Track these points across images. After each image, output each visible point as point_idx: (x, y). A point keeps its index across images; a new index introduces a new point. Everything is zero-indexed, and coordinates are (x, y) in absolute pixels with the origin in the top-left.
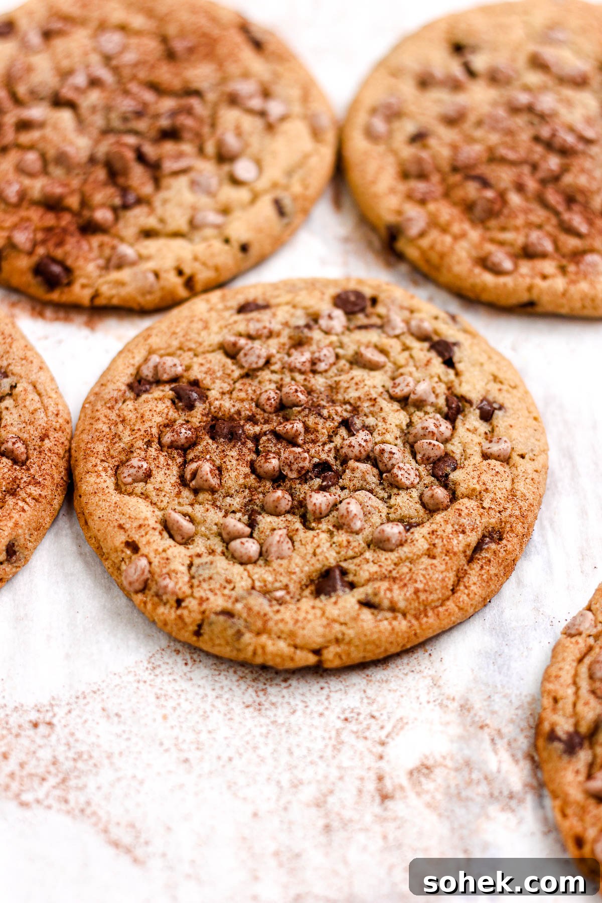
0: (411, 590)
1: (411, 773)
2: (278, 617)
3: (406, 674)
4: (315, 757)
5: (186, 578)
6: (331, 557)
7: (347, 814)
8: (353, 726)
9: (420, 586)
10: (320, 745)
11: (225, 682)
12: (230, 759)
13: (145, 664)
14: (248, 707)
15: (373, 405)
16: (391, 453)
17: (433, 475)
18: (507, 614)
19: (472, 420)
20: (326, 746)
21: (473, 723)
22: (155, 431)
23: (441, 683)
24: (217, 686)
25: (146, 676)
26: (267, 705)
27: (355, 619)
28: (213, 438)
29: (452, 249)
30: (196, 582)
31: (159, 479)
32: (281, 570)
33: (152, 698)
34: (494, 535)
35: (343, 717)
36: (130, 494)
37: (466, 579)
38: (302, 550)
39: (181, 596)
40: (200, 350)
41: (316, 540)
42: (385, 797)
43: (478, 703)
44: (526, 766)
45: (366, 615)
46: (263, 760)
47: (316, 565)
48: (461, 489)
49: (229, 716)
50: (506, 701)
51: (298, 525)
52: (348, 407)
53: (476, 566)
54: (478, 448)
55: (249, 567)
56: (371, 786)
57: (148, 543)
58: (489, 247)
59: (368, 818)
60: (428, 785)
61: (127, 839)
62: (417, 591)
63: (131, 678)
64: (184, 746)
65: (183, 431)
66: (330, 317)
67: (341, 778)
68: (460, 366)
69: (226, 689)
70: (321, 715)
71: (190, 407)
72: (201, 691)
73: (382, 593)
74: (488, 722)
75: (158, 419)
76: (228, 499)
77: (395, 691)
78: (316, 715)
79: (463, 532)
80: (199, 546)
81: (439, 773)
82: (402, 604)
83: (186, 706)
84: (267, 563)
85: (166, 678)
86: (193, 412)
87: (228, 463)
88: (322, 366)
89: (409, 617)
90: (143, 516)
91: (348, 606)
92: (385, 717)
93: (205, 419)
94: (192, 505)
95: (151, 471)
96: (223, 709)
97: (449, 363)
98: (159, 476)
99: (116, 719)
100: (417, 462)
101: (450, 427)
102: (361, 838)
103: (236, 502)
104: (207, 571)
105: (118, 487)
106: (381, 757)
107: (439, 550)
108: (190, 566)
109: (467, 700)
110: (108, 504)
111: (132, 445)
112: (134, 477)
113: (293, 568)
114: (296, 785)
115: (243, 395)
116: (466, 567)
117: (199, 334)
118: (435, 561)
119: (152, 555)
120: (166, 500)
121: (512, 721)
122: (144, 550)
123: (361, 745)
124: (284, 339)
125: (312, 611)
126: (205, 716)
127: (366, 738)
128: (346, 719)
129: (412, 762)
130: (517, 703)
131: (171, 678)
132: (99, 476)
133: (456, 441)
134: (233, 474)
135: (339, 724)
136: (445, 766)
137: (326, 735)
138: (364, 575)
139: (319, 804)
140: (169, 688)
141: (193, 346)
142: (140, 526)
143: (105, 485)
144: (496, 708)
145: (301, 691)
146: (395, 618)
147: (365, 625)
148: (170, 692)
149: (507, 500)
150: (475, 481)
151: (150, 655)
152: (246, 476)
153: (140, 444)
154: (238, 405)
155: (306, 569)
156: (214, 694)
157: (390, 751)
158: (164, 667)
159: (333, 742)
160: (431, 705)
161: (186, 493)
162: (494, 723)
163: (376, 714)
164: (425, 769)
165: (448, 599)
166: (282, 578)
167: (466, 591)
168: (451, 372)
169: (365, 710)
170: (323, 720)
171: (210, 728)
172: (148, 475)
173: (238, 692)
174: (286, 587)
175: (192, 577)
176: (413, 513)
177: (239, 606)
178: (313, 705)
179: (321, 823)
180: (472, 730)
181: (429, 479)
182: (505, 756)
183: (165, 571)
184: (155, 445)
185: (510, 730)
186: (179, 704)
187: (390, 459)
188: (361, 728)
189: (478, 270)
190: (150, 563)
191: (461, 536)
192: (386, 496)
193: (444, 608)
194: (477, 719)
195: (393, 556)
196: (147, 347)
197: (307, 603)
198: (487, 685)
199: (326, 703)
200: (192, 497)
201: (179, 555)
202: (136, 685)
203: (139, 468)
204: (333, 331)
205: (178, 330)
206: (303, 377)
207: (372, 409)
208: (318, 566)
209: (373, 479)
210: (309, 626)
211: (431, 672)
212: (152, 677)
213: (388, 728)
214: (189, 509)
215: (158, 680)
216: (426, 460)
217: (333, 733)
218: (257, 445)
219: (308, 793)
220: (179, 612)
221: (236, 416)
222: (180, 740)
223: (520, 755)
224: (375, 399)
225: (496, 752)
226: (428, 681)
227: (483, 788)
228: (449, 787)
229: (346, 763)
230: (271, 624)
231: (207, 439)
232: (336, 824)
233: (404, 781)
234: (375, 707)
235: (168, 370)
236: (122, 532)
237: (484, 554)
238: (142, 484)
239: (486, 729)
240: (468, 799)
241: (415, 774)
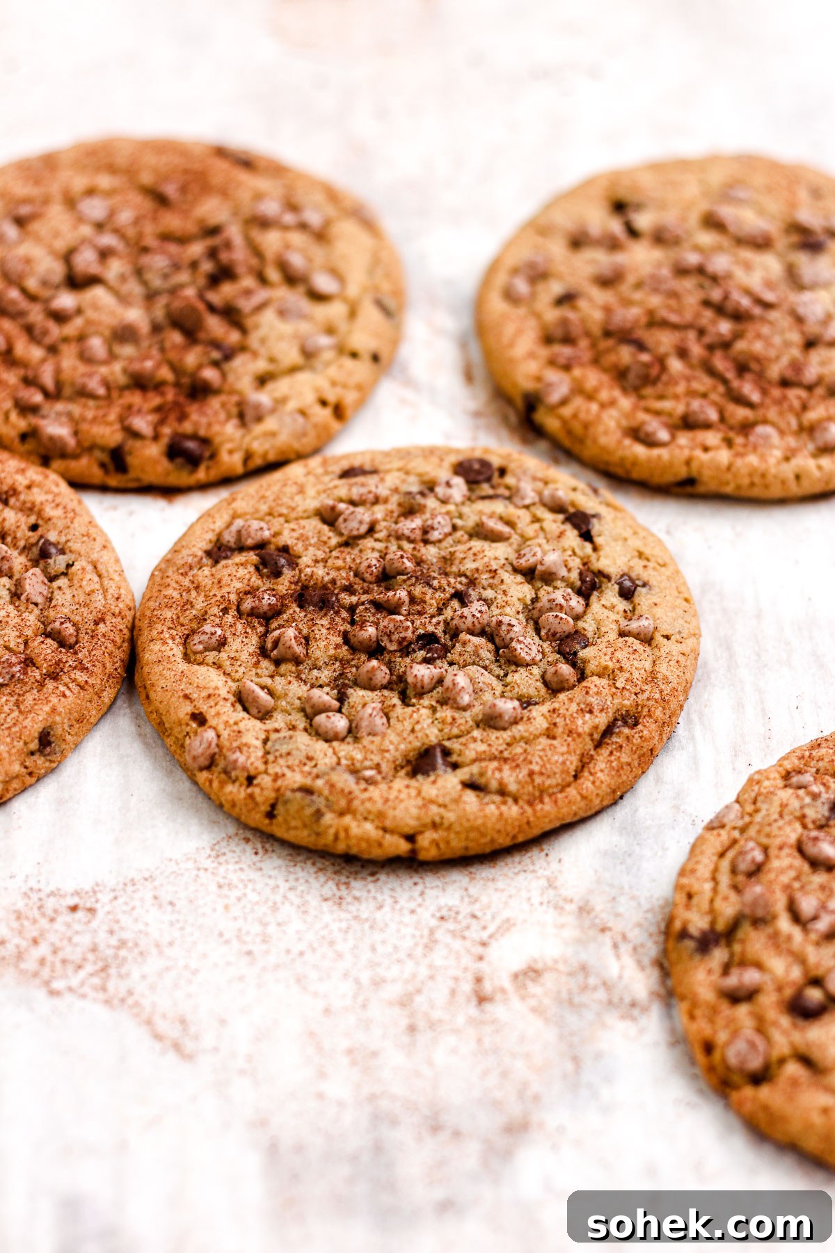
0: (524, 772)
1: (516, 976)
2: (366, 795)
3: (517, 874)
4: (402, 955)
5: (260, 753)
6: (432, 735)
7: (437, 1014)
8: (450, 925)
9: (536, 768)
10: (408, 943)
11: (301, 874)
12: (302, 954)
13: (208, 851)
14: (326, 900)
15: (493, 577)
16: (509, 625)
17: (559, 652)
18: (642, 812)
19: (610, 595)
20: (416, 944)
21: (593, 925)
22: (233, 597)
23: (558, 884)
24: (292, 877)
25: (208, 863)
26: (349, 899)
27: (457, 801)
28: (301, 606)
29: (598, 417)
30: (271, 758)
31: (234, 648)
32: (373, 747)
33: (213, 888)
34: (629, 718)
35: (438, 915)
36: (199, 664)
37: (591, 765)
38: (399, 727)
39: (252, 772)
40: (293, 515)
41: (415, 715)
42: (482, 999)
43: (599, 904)
44: (653, 975)
45: (470, 797)
46: (340, 956)
47: (412, 742)
48: (592, 667)
49: (303, 909)
50: (633, 904)
51: (396, 700)
52: (464, 580)
53: (605, 752)
54: (614, 626)
55: (335, 744)
56: (467, 987)
57: (218, 714)
58: (642, 416)
59: (460, 1020)
60: (534, 989)
61: (174, 1032)
62: (531, 774)
63: (190, 865)
64: (248, 939)
65: (266, 597)
66: (448, 484)
67: (432, 977)
68: (599, 540)
69: (302, 881)
70: (413, 912)
71: (277, 574)
72: (272, 882)
73: (490, 773)
74: (610, 925)
75: (238, 585)
76: (315, 672)
77: (503, 890)
78: (406, 912)
79: (591, 712)
80: (279, 721)
81: (549, 979)
82: (513, 787)
83: (253, 897)
84: (357, 739)
85: (231, 867)
86: (280, 580)
87: (316, 632)
88: (435, 535)
89: (521, 803)
90: (213, 685)
91: (449, 785)
92: (489, 917)
93: (293, 587)
94: (272, 677)
95: (226, 639)
96: (297, 901)
97: (587, 536)
98: (234, 644)
99: (169, 908)
100: (540, 639)
101: (582, 602)
102: (451, 1040)
103: (325, 675)
104: (285, 746)
105: (186, 657)
106: (481, 958)
107: (560, 730)
108: (266, 741)
109: (588, 902)
110: (173, 673)
111: (206, 612)
112: (206, 645)
113: (386, 743)
114: (378, 983)
115: (340, 563)
116: (592, 752)
117: (292, 498)
118: (555, 742)
119: (221, 727)
120: (241, 670)
121: (639, 925)
122: (212, 721)
123: (457, 944)
124: (392, 505)
125: (405, 791)
126: (275, 908)
127: (464, 938)
128: (442, 918)
129: (518, 964)
130: (646, 906)
131: (237, 866)
132: (165, 643)
133: (588, 618)
134: (322, 644)
135: (434, 922)
136: (556, 970)
137: (418, 933)
138: (470, 754)
139: (405, 1002)
140: (234, 878)
141: (285, 511)
142: (209, 696)
143: (170, 654)
144: (621, 910)
145: (390, 886)
146: (504, 803)
147: (468, 808)
148: (235, 882)
149: (646, 682)
150: (607, 658)
151: (214, 842)
152: (337, 647)
153: (215, 610)
154: (333, 574)
155: (402, 747)
156: (287, 885)
157: (493, 952)
158: (229, 855)
159: (425, 940)
160: (544, 907)
161: (265, 663)
162: (618, 926)
163: (479, 914)
164: (532, 973)
165: (569, 785)
166: (373, 757)
167: (591, 778)
168: (588, 546)
169: (465, 909)
170: (415, 917)
171: (280, 921)
172: (222, 643)
173: (315, 884)
174: (377, 767)
175: (267, 753)
176: (532, 692)
177: (320, 783)
178: (403, 902)
179: (404, 1022)
180: (592, 933)
181: (553, 657)
182: (628, 961)
183: (235, 744)
184: (233, 612)
185: (636, 935)
186: (245, 895)
187: (508, 631)
188: (458, 927)
189: (627, 442)
190: (219, 736)
191: (588, 716)
192: (502, 673)
193: (564, 794)
194: (597, 921)
195: (506, 735)
196: (231, 512)
197: (400, 782)
198: (612, 886)
199: (420, 900)
200: (272, 668)
201: (252, 730)
202: (195, 872)
203: (212, 634)
204: (452, 501)
205: (268, 494)
206: (412, 546)
207: (491, 581)
208: (417, 744)
209: (487, 654)
210: (402, 806)
211: (547, 873)
212: (215, 865)
213: (491, 929)
214: (268, 681)
215: (222, 869)
216: (551, 636)
217: (426, 932)
218: (353, 617)
219: (393, 991)
220: (250, 790)
221: (330, 585)
222: (244, 932)
223: (646, 961)
224: (495, 571)
225: (618, 957)
226: (543, 882)
227: (601, 995)
228: (559, 992)
229: (439, 962)
230: (356, 803)
231: (295, 607)
232: (421, 1024)
233: (507, 983)
234: (477, 906)
235: (253, 533)
236: (188, 702)
237: (615, 739)
238: (215, 653)
239: (608, 934)
240: (582, 1005)
241: (521, 977)
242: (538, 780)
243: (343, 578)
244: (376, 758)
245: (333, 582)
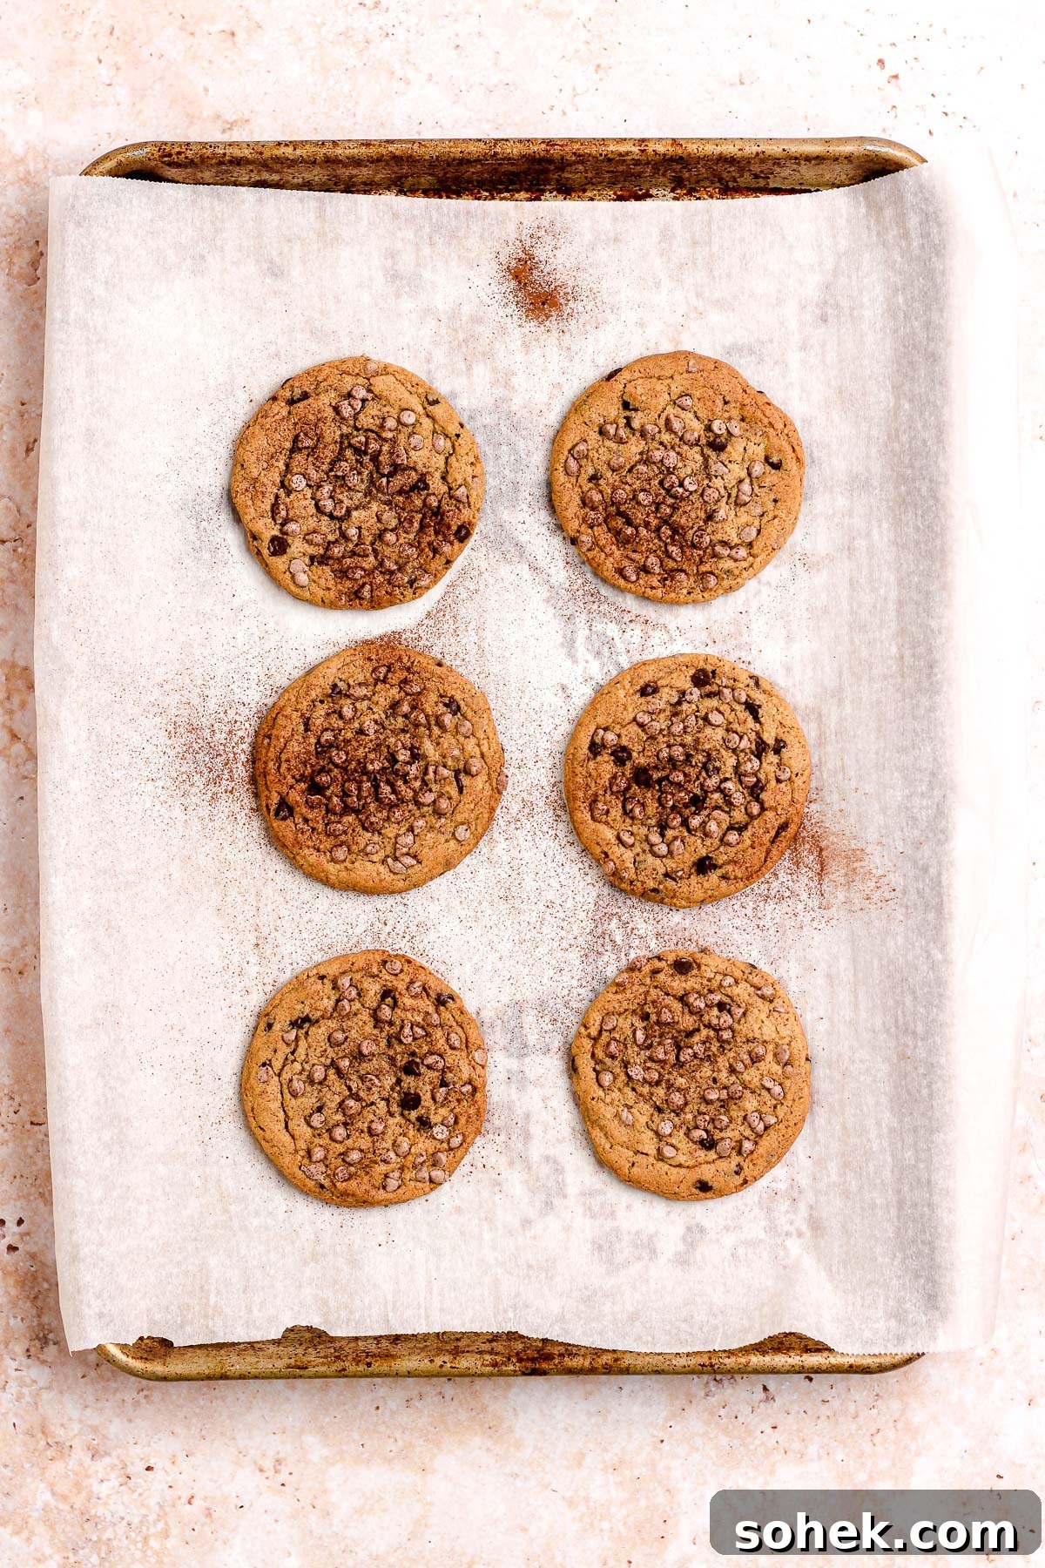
0: (744, 868)
2: (681, 890)
5: (634, 871)
6: (703, 852)
9: (749, 865)
15: (718, 754)
16: (729, 789)
17: (752, 796)
19: (771, 758)
22: (607, 783)
27: (718, 886)
28: (637, 785)
30: (639, 871)
31: (613, 815)
32: (680, 861)
34: (784, 827)
36: (600, 822)
37: (771, 854)
38: (689, 848)
39: (632, 879)
40: (624, 724)
41: (695, 842)
45: (724, 883)
47: (695, 858)
48: (767, 804)
51: (686, 834)
52: (705, 756)
53: (776, 846)
54: (773, 775)
55: (664, 860)
57: (613, 851)
62: (747, 868)
65: (622, 781)
66: (691, 694)
68: (762, 720)
71: (624, 764)
73: (730, 873)
75: (608, 776)
76: (650, 821)
79: (768, 832)
80: (638, 849)
82: (740, 875)
84: (673, 857)
86: (626, 768)
87: (647, 802)
89: (744, 880)
91: (714, 881)
93: (632, 771)
94: (632, 826)
95: (609, 810)
97: (757, 719)
98: (613, 813)
100: (743, 789)
101: (758, 761)
103: (653, 822)
104: (643, 864)
105: (593, 818)
107: (757, 844)
108: (634, 862)
110: (589, 830)
111: (597, 793)
112: (601, 813)
113: (686, 859)
115: (650, 754)
116: (771, 847)
117: (623, 713)
118: (755, 850)
119: (615, 860)
120: (618, 825)
122: (611, 857)
124: (668, 713)
125: (697, 887)
132: (583, 813)
133: (762, 771)
134: (651, 809)
138: (720, 862)
141: (620, 721)
142: (608, 844)
143: (586, 819)
146: (737, 883)
147: (723, 889)
149: (790, 805)
150: (773, 801)
152: (657, 808)
153: (601, 792)
154: (648, 760)
155: (692, 859)
161: (628, 820)
165: (762, 867)
167: (772, 861)
168: (758, 725)
172: (608, 812)
174: (683, 870)
175: (636, 869)
176: (742, 819)
177: (661, 887)
181: (749, 798)
183: (623, 866)
184: (609, 792)
187: (729, 792)
190: (615, 864)
191: (767, 834)
192: (728, 812)
193: (761, 872)
195: (734, 850)
196: (596, 724)
197: (694, 879)
200: (631, 821)
201: (628, 855)
203: (603, 806)
204: (694, 701)
205: (611, 712)
206: (680, 739)
207: (718, 756)
208: (698, 857)
209: (721, 802)
210: (696, 894)
214: (630, 829)
216: (747, 787)
218: (660, 787)
221: (648, 768)
224: (719, 749)
230: (677, 894)
231: (635, 787)
235: (609, 742)
236: (598, 847)
237: (779, 839)
238: (605, 816)
242: (750, 870)
243: (653, 761)
244: (682, 866)
245: (648, 765)
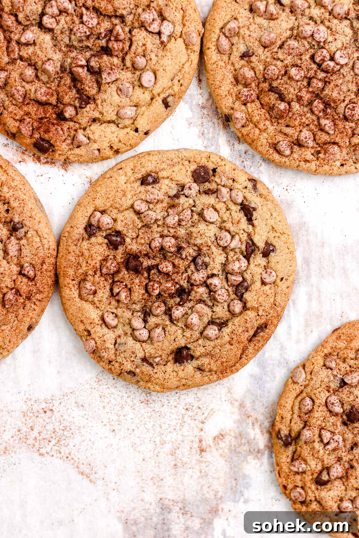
0: (219, 362)
1: (215, 438)
3: (216, 385)
4: (172, 429)
5: (113, 351)
6: (182, 342)
7: (185, 460)
8: (190, 413)
9: (224, 360)
10: (174, 423)
11: (132, 389)
12: (133, 430)
13: (95, 379)
14: (142, 402)
15: (209, 250)
16: (215, 285)
17: (236, 294)
19: (258, 260)
20: (177, 423)
21: (245, 414)
22: (98, 265)
23: (232, 391)
24: (129, 390)
25: (95, 385)
26: (151, 402)
27: (192, 376)
28: (127, 271)
30: (118, 352)
31: (100, 296)
32: (159, 348)
33: (98, 398)
34: (263, 327)
35: (185, 408)
36: (86, 301)
37: (247, 352)
38: (169, 337)
39: (111, 360)
40: (121, 209)
41: (176, 334)
42: (202, 451)
43: (248, 404)
44: (267, 436)
46: (148, 430)
47: (174, 346)
48: (249, 304)
49: (133, 407)
50: (261, 404)
51: (168, 322)
52: (196, 248)
53: (252, 344)
54: (259, 277)
55: (144, 344)
56: (196, 445)
57: (95, 332)
58: (278, 137)
59: (194, 462)
60: (222, 445)
62: (222, 362)
63: (88, 386)
64: (113, 423)
65: (112, 268)
66: (190, 188)
67: (183, 441)
68: (255, 222)
69: (132, 393)
70: (175, 407)
71: (116, 248)
72: (120, 394)
73: (206, 366)
74: (252, 414)
75: (100, 258)
76: (134, 306)
77: (210, 394)
78: (173, 407)
79: (247, 331)
80: (119, 331)
81: (228, 438)
82: (214, 368)
83: (114, 402)
84: (152, 344)
85: (104, 387)
86: (118, 251)
87: (134, 288)
88: (183, 223)
89: (218, 373)
90: (92, 317)
92: (205, 408)
93: (123, 256)
94: (116, 308)
95: (96, 290)
96: (131, 403)
97: (250, 220)
98: (100, 294)
99: (81, 408)
100: (228, 285)
101: (246, 262)
102: (190, 472)
103: (138, 307)
104: (123, 348)
105: (80, 296)
106: (202, 430)
107: (235, 341)
108: (115, 344)
109: (243, 402)
110: (75, 307)
111: (87, 272)
112: (88, 294)
113: (164, 347)
114: (163, 443)
115: (143, 241)
116: (248, 345)
117: (121, 199)
118: (232, 347)
119: (97, 339)
120: (103, 306)
121: (263, 414)
122: (93, 336)
123: (193, 423)
124: (165, 204)
125: (172, 374)
126: (122, 408)
127: (195, 420)
128: (187, 409)
129: (215, 433)
130: (266, 405)
131: (107, 386)
132: (71, 290)
133: (249, 272)
134: (137, 294)
135: (183, 412)
136: (230, 435)
137: (178, 418)
138: (197, 354)
139: (173, 454)
140: (106, 392)
141: (118, 206)
142: (91, 323)
143: (74, 296)
144: (256, 407)
145: (167, 394)
146: (211, 375)
147: (196, 379)
148: (106, 394)
149: (271, 308)
150: (255, 302)
151: (97, 374)
152: (143, 294)
153: (90, 272)
154: (140, 248)
155: (170, 348)
156: (127, 395)
157: (206, 427)
158: (103, 380)
159: (180, 422)
160: (226, 403)
161: (114, 303)
162: (254, 414)
163: (201, 406)
164: (221, 436)
165: (237, 362)
167: (246, 358)
168: (250, 227)
169: (196, 404)
170: (176, 409)
171: (124, 414)
172: (95, 293)
173: (138, 394)
174: (160, 356)
175: (116, 350)
176: (223, 316)
177: (138, 370)
178: (173, 403)
179: (173, 463)
180: (244, 417)
181: (233, 296)
182: (258, 431)
183: (103, 348)
184: (98, 273)
185: (261, 418)
186: (110, 401)
187: (215, 288)
188: (193, 413)
189: (271, 151)
190: (96, 343)
191: (246, 333)
192: (212, 304)
193: (235, 367)
194: (247, 412)
195: (212, 344)
197: (170, 367)
198: (253, 395)
199: (178, 400)
200: (116, 304)
201: (110, 336)
202: (91, 390)
203: (90, 290)
204: (191, 196)
205: (110, 196)
206: (174, 230)
207: (208, 252)
208: (176, 347)
209: (205, 296)
210: (170, 381)
211: (228, 385)
212: (98, 386)
213: (206, 415)
214: (115, 311)
215: (101, 388)
216: (232, 285)
217: (181, 417)
218: (149, 275)
219: (168, 447)
220: (110, 367)
221: (139, 254)
222: (111, 420)
223: (265, 431)
224: (210, 246)
225: (254, 429)
226: (226, 389)
227: (246, 448)
228: (231, 446)
229: (186, 433)
230: (153, 379)
231: (124, 272)
232: (179, 464)
233: (211, 443)
234: (201, 402)
235: (105, 226)
236: (82, 324)
237: (256, 338)
238: (92, 296)
239: (250, 418)
240: (239, 452)
241: (216, 439)
242: (225, 364)
243: (145, 249)
244: (160, 353)
245: (140, 252)
